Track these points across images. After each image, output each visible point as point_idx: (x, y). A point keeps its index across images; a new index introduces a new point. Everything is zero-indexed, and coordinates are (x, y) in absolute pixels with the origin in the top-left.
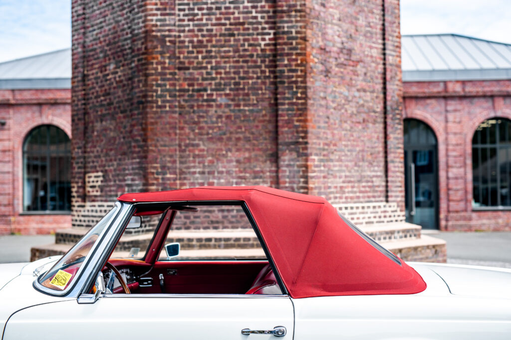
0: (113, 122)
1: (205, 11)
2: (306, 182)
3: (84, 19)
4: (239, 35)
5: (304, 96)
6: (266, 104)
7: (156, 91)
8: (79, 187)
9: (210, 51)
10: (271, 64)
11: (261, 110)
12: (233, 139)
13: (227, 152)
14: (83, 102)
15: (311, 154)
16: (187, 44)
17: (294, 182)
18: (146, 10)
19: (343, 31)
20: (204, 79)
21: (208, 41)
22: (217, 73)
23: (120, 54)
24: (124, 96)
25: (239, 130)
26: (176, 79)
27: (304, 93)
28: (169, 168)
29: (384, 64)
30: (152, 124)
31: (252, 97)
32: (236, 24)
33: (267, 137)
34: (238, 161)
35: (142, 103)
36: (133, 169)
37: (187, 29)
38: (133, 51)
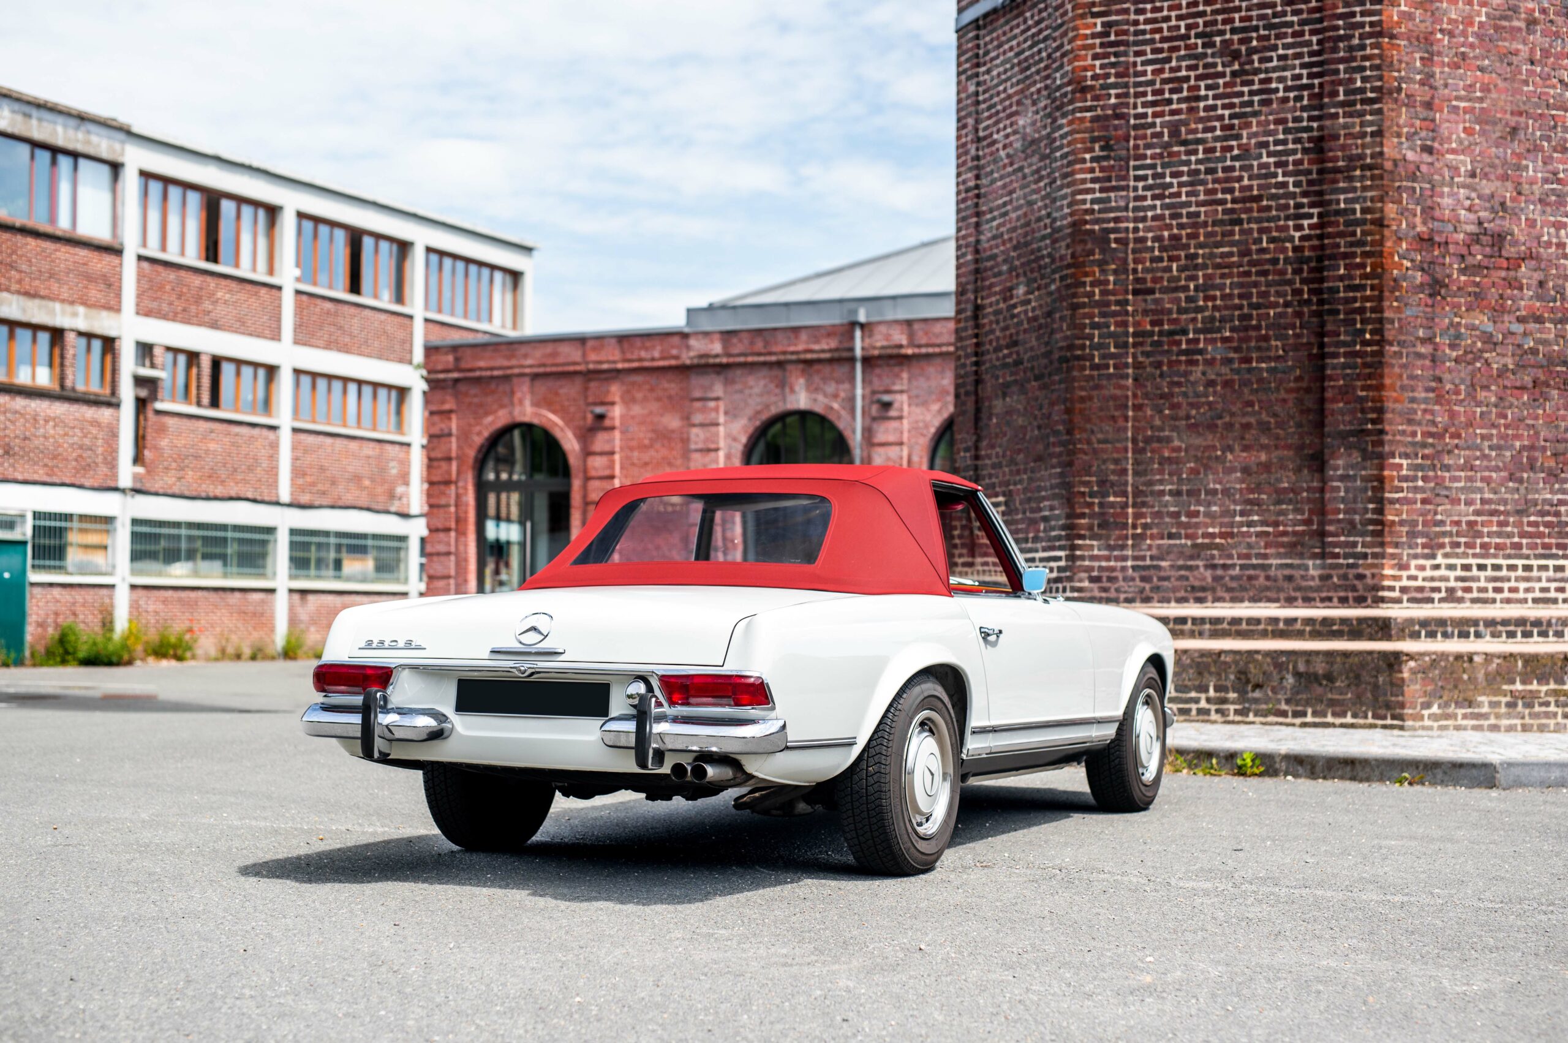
0: (1022, 397)
1: (1185, 178)
2: (1380, 511)
3: (978, 196)
4: (1250, 220)
5: (1377, 338)
6: (1302, 355)
7: (1091, 337)
9: (1195, 256)
10: (1312, 275)
11: (1292, 368)
12: (1237, 426)
13: (1223, 452)
14: (974, 359)
15: (1393, 455)
16: (1149, 244)
17: (1355, 512)
18: (1075, 183)
19: (1479, 197)
20: (1180, 311)
21: (1189, 236)
22: (1207, 298)
23: (1034, 265)
24: (1039, 346)
25: (1250, 409)
26: (1127, 313)
27: (1379, 331)
28: (1113, 485)
30: (1082, 399)
31: (1273, 343)
32: (1243, 200)
33: (1304, 422)
34: (1246, 470)
35: (1067, 360)
36: (1052, 487)
37: (1150, 214)
38: (1054, 260)
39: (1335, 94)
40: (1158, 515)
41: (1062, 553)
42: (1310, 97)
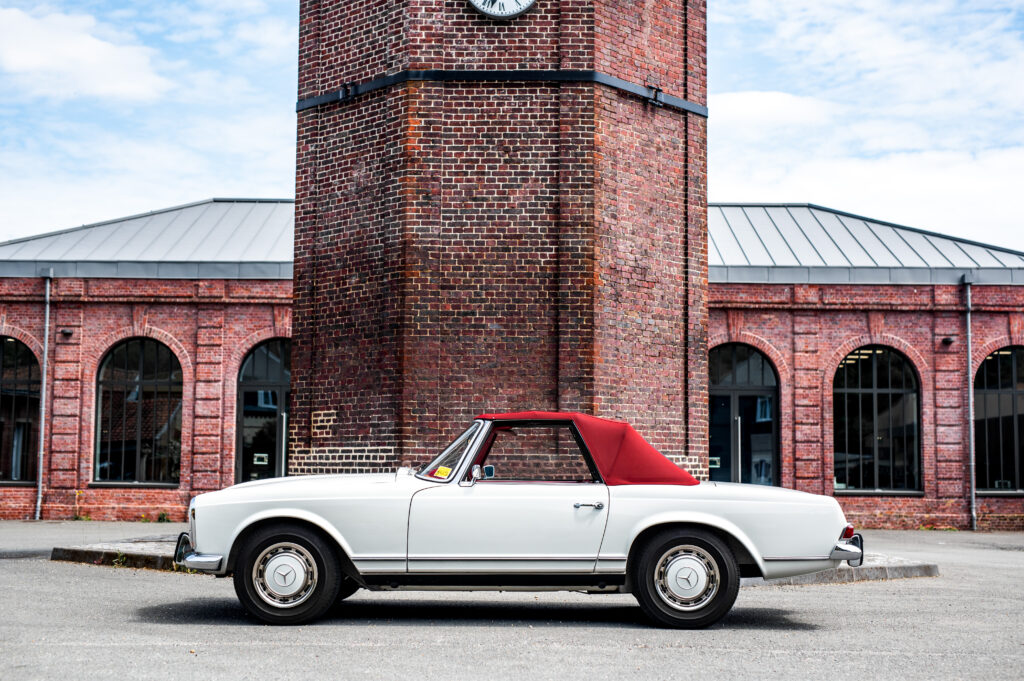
0: (354, 348)
1: (475, 221)
3: (316, 217)
4: (514, 250)
5: (590, 324)
6: (545, 332)
7: (415, 314)
8: (300, 428)
9: (481, 268)
10: (551, 285)
11: (539, 339)
12: (506, 372)
13: (497, 387)
15: (597, 393)
16: (452, 258)
18: (405, 217)
19: (636, 246)
20: (471, 301)
21: (477, 256)
22: (487, 294)
23: (366, 265)
24: (370, 316)
25: (513, 362)
26: (439, 300)
27: (591, 320)
28: (428, 406)
29: (686, 285)
30: (409, 352)
31: (528, 323)
32: (511, 237)
33: (546, 371)
34: (510, 399)
35: (397, 327)
36: (381, 406)
37: (453, 240)
38: (386, 264)
39: (567, 180)
40: (456, 425)
41: (392, 448)
42: (551, 180)
